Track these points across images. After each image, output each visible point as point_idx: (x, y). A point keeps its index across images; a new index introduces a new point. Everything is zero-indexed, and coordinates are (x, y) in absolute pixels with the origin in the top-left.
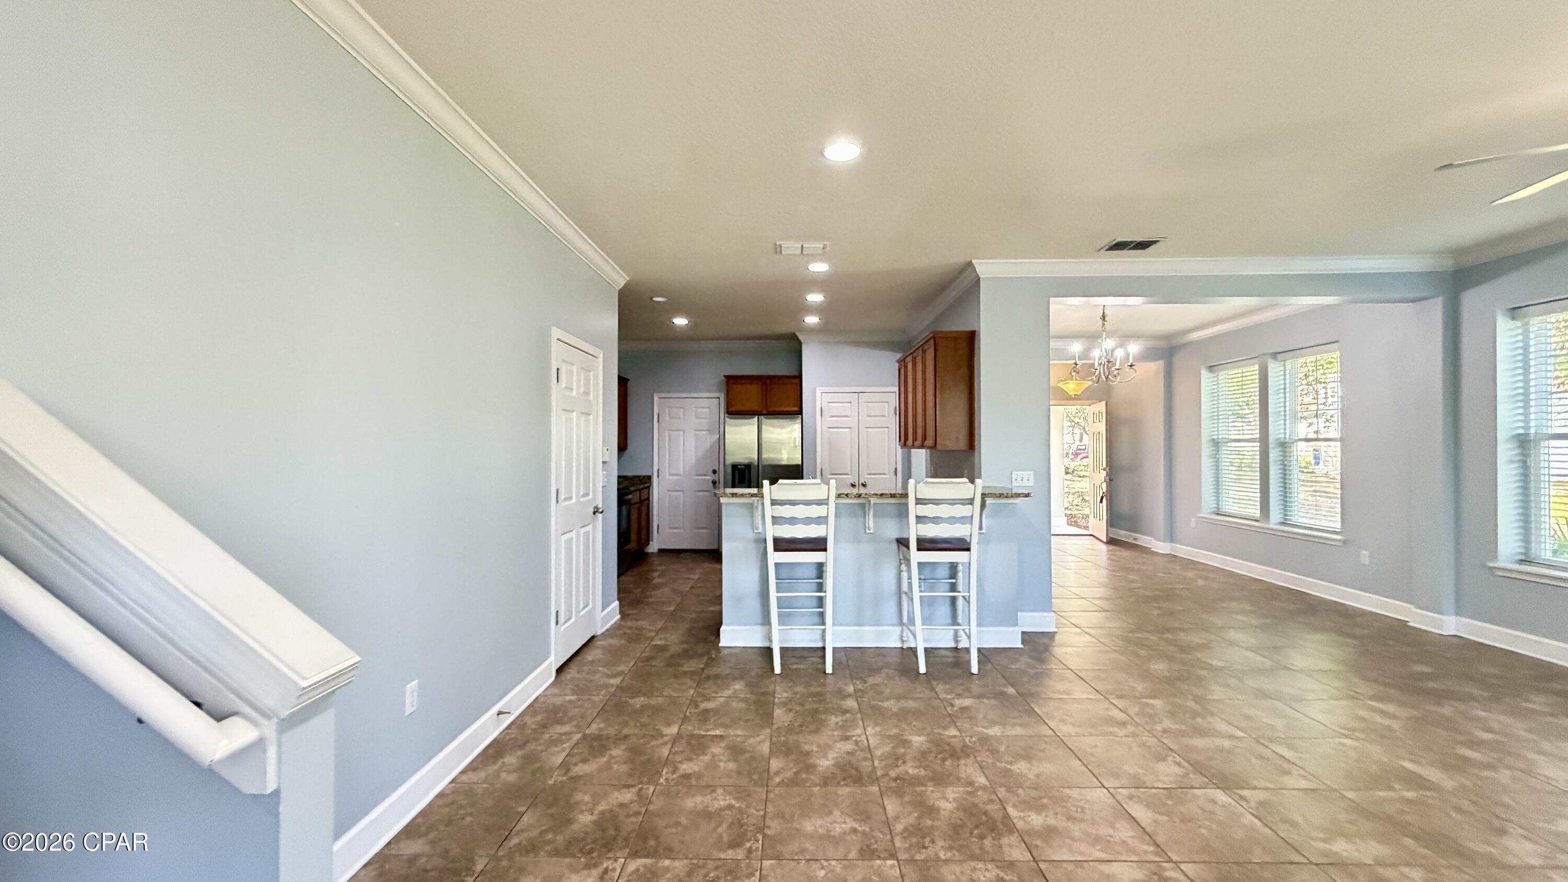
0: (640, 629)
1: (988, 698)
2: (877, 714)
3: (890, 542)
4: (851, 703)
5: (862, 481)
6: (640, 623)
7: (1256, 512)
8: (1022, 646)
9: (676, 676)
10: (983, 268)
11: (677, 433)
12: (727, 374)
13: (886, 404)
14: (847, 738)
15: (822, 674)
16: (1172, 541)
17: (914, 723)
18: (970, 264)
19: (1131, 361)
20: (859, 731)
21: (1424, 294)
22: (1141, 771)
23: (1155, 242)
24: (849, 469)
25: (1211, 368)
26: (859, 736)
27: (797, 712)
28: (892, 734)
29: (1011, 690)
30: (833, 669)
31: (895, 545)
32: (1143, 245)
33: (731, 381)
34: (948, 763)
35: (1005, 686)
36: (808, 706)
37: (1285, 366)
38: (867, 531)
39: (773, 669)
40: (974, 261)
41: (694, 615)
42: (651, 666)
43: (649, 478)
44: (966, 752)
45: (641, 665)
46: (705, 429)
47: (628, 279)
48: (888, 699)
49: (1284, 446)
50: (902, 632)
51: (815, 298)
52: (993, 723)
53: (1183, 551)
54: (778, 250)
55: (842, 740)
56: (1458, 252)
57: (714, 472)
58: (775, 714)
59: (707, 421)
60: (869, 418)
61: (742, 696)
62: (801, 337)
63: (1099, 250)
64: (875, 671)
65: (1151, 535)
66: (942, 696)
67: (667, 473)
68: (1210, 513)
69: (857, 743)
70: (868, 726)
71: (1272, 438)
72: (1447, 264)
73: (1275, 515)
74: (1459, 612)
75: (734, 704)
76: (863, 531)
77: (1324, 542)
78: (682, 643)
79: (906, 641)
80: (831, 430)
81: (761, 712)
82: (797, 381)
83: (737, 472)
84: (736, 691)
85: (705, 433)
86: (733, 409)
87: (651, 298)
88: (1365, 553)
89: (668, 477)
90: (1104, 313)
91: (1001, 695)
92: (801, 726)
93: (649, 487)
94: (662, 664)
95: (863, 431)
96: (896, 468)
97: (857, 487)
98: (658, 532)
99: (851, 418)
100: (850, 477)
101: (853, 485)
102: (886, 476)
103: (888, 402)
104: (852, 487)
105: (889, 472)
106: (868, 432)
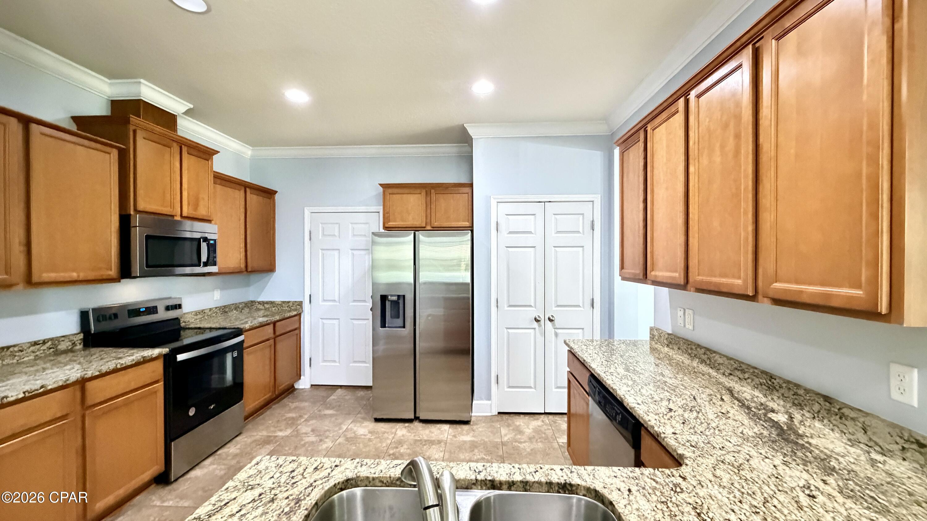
5: (549, 315)
11: (331, 253)
12: (384, 182)
13: (581, 216)
24: (533, 300)
33: (390, 191)
43: (300, 304)
59: (364, 239)
60: (558, 235)
62: (472, 131)
67: (321, 299)
80: (510, 249)
82: (467, 190)
85: (363, 252)
86: (391, 224)
89: (319, 303)
93: (299, 315)
95: (551, 252)
96: (593, 299)
97: (542, 322)
98: (310, 366)
99: (535, 234)
100: (534, 309)
101: (537, 320)
102: (579, 309)
103: (583, 214)
104: (536, 323)
105: (583, 305)
106: (556, 252)
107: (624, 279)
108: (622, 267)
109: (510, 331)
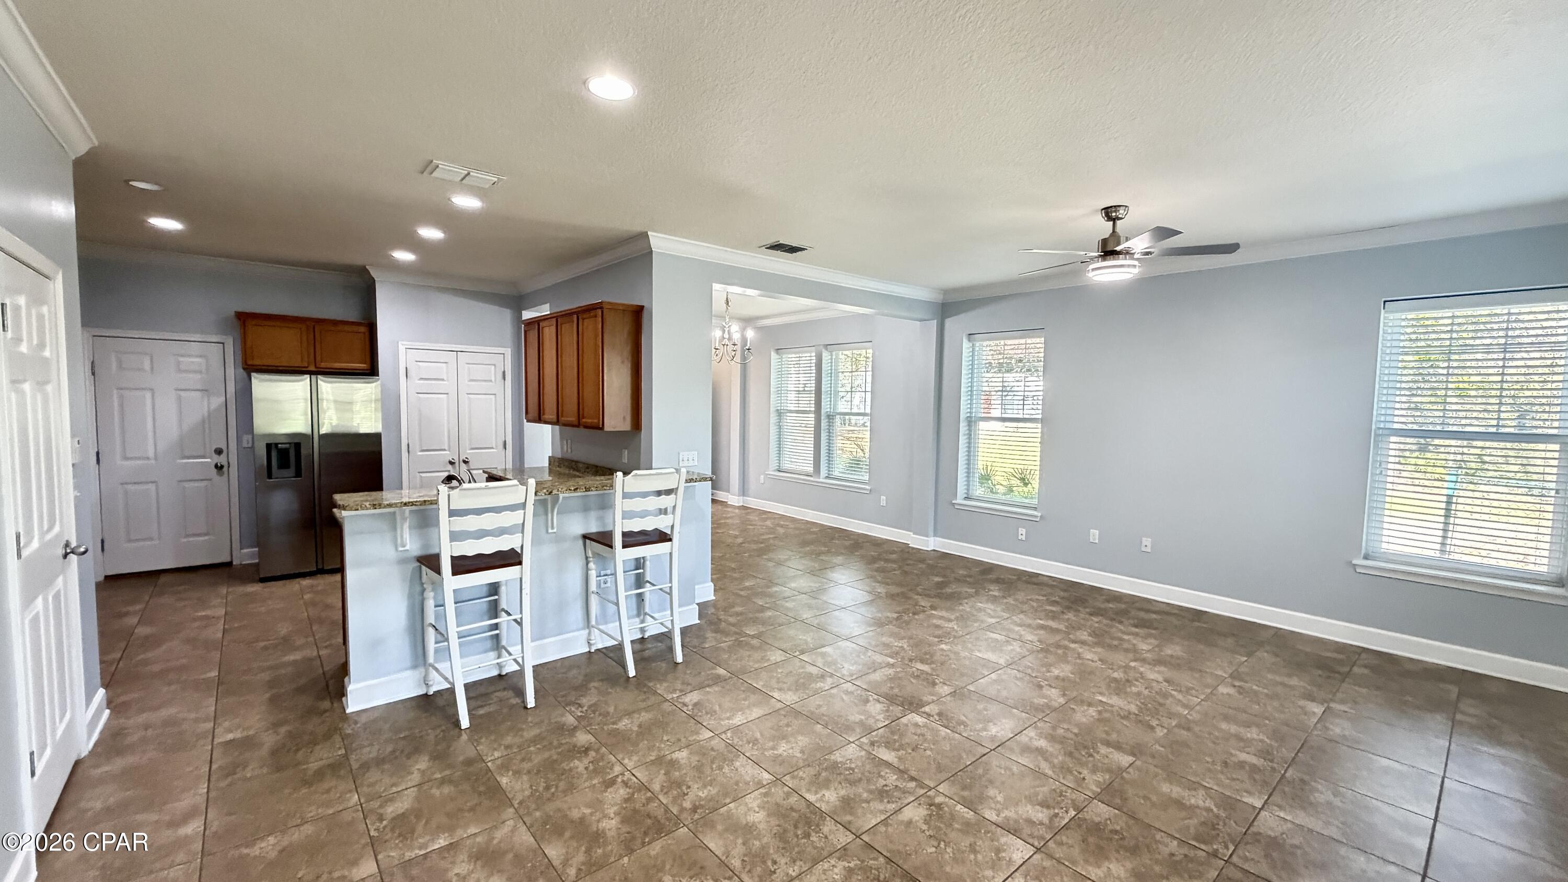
0: (170, 722)
1: (709, 686)
2: (620, 741)
3: (575, 538)
4: (583, 738)
5: (463, 457)
6: (164, 713)
7: (810, 469)
8: (699, 622)
9: (307, 783)
10: (658, 242)
11: (138, 393)
12: (240, 310)
13: (491, 367)
14: (612, 783)
15: (523, 712)
16: (744, 495)
17: (665, 738)
18: (644, 236)
19: (748, 345)
20: (618, 769)
21: (926, 318)
22: (863, 717)
23: (804, 249)
24: (446, 444)
25: (778, 350)
26: (623, 774)
27: (529, 772)
28: (653, 758)
29: (721, 671)
30: (536, 702)
31: (581, 542)
32: (793, 250)
33: (248, 321)
34: (726, 769)
35: (713, 668)
36: (537, 759)
37: (832, 355)
38: (550, 531)
39: (457, 724)
40: (649, 233)
41: (266, 676)
42: (246, 779)
44: (733, 750)
45: (223, 784)
46: (199, 387)
47: (96, 143)
48: (620, 719)
49: (830, 417)
50: (589, 634)
51: (431, 233)
52: (734, 711)
53: (753, 502)
54: (428, 167)
55: (607, 787)
56: (946, 292)
57: (219, 452)
58: (504, 786)
59: (199, 376)
60: (471, 383)
61: (439, 776)
62: (374, 273)
63: (760, 247)
64: (582, 688)
65: (728, 491)
66: (669, 697)
67: (118, 456)
68: (775, 471)
69: (625, 784)
70: (623, 759)
71: (823, 411)
72: (939, 298)
73: (824, 471)
74: (935, 535)
75: (436, 792)
76: (544, 531)
77: (858, 491)
78: (276, 725)
79: (594, 644)
80: (421, 395)
81: (482, 789)
82: (363, 329)
83: (274, 454)
84: (423, 772)
85: (196, 394)
86: (255, 361)
87: (127, 181)
88: (883, 498)
89: (120, 462)
90: (727, 299)
91: (718, 679)
92: (547, 788)
94: (265, 770)
95: (464, 398)
96: (505, 441)
97: (457, 464)
98: (103, 550)
99: (448, 380)
100: (448, 452)
101: (451, 463)
102: (492, 450)
103: (495, 365)
104: (450, 466)
105: (496, 446)
106: (470, 399)
107: (528, 421)
108: (527, 413)
109: (423, 475)
